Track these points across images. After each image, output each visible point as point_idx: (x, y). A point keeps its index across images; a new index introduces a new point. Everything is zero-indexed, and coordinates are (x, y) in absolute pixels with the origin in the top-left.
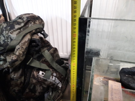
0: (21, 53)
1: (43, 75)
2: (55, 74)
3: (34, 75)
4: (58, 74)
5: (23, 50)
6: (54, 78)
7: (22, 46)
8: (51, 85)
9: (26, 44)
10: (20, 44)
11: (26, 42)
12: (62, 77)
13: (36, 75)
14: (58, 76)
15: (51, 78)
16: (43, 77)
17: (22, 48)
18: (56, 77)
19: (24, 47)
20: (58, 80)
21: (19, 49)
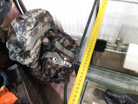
0: (36, 56)
1: (56, 61)
2: (65, 59)
3: (48, 62)
4: (68, 58)
5: (37, 54)
6: (65, 62)
7: (35, 51)
8: (62, 68)
9: (38, 48)
10: (34, 49)
11: (38, 47)
12: (72, 59)
13: (50, 61)
14: (68, 59)
15: (62, 63)
16: (56, 62)
17: (36, 52)
18: (66, 61)
19: (37, 51)
20: (68, 63)
21: (33, 53)
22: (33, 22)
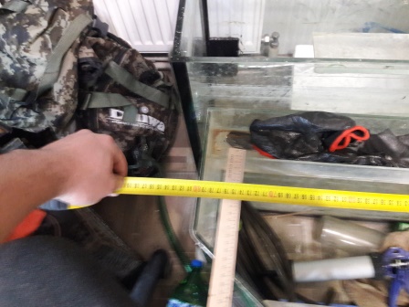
0: (69, 98)
2: (145, 109)
3: (100, 122)
4: (150, 106)
5: (71, 92)
6: (145, 117)
7: (65, 82)
8: (141, 133)
9: (73, 76)
10: (60, 79)
11: (70, 72)
12: (163, 109)
13: (105, 121)
14: (153, 110)
15: (139, 120)
16: (122, 120)
17: (67, 87)
18: (147, 114)
19: (71, 84)
21: (61, 91)
22: (42, 14)
